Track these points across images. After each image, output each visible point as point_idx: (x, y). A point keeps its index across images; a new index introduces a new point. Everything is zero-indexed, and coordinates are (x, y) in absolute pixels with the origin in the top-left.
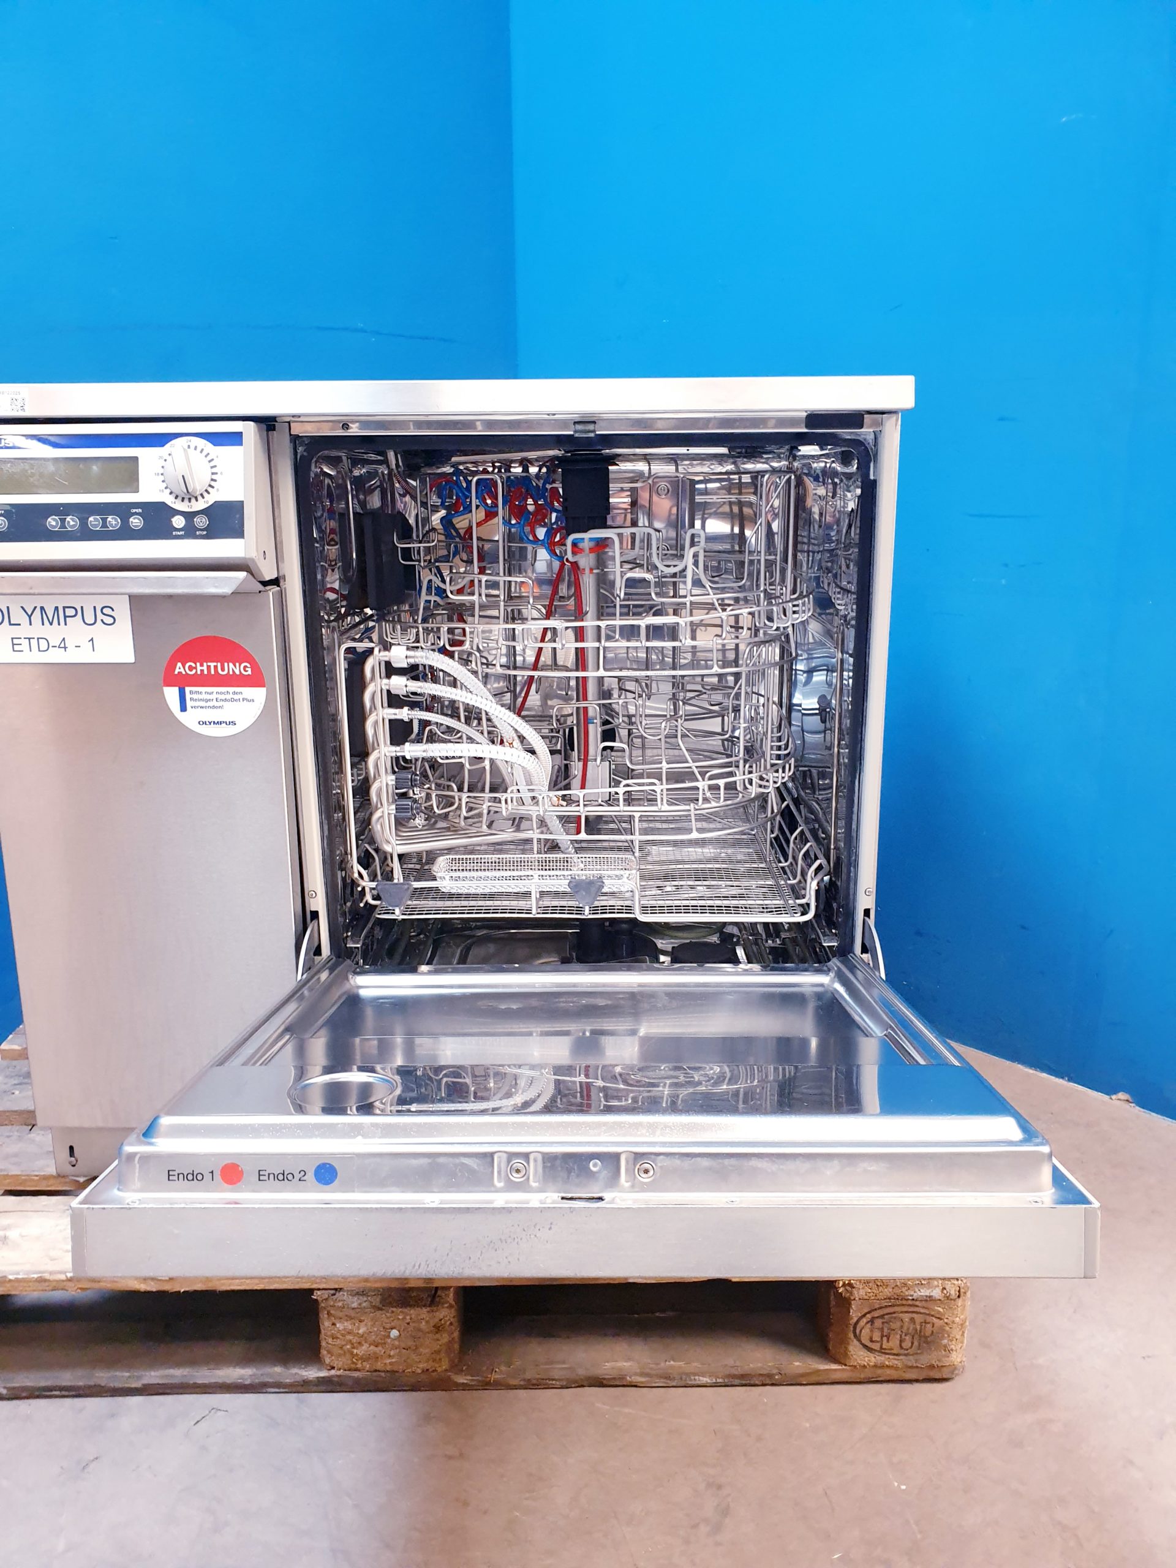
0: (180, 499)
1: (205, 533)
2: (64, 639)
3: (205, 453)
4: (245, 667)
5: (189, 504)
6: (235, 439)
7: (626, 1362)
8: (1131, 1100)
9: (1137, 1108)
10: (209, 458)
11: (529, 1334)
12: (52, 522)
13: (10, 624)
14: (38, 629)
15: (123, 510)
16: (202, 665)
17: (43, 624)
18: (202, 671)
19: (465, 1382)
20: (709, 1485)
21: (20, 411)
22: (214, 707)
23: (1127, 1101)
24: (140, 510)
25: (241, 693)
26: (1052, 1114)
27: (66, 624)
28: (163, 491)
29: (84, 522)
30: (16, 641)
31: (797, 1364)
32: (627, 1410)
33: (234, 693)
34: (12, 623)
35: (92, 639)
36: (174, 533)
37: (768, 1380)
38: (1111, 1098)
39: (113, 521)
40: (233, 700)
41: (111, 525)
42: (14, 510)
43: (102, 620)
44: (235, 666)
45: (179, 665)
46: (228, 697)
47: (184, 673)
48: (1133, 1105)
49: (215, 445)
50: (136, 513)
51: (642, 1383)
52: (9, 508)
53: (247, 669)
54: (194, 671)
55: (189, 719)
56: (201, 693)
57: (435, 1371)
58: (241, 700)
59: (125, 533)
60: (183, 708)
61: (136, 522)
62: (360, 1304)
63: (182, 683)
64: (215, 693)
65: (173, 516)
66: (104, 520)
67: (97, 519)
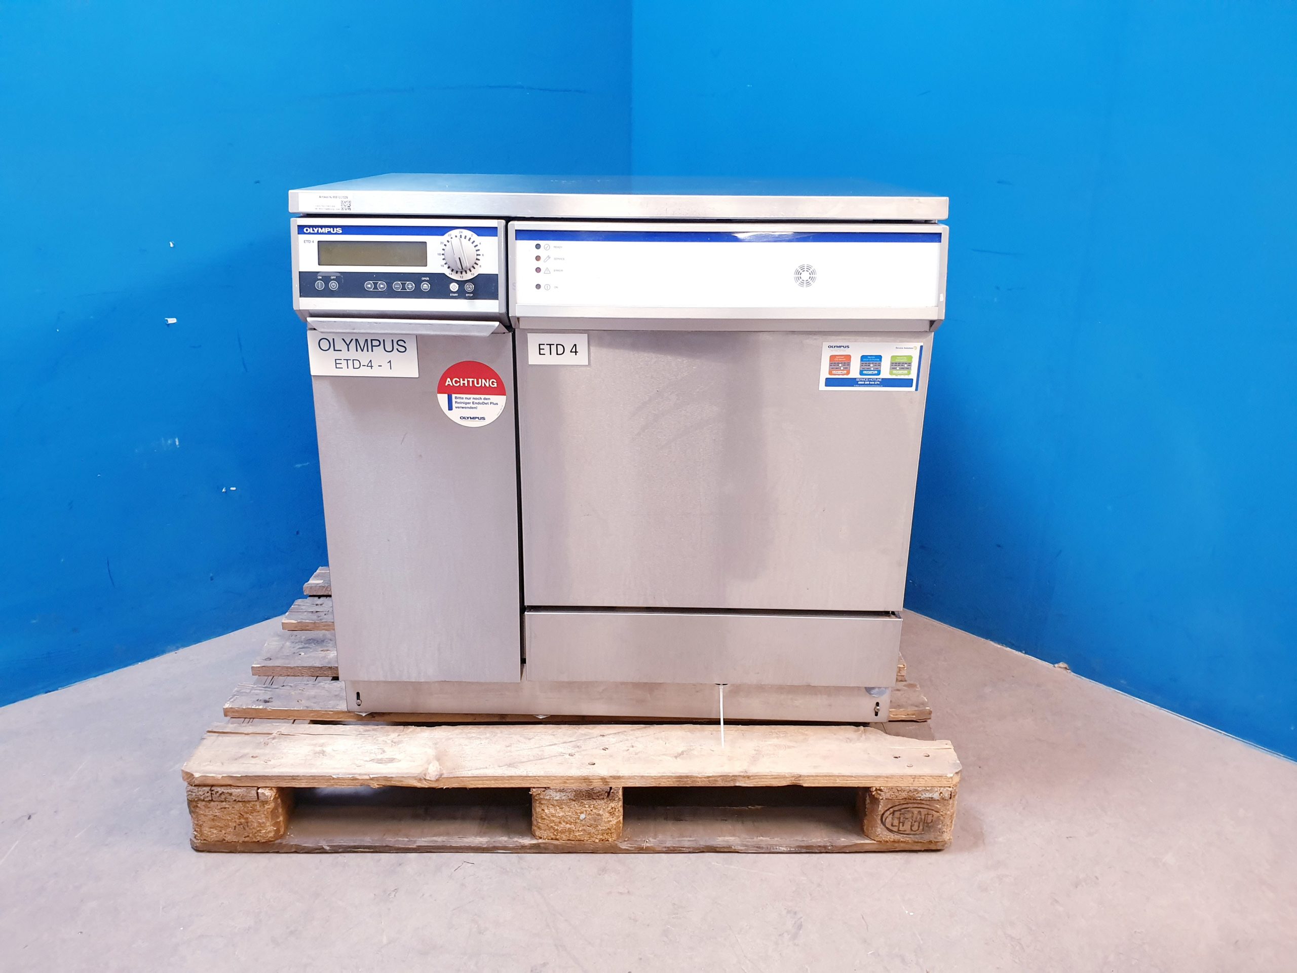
0: (455, 271)
1: (472, 295)
2: (371, 361)
3: (471, 241)
4: (493, 382)
5: (461, 275)
6: (492, 231)
7: (731, 837)
8: (1068, 668)
9: (1072, 673)
10: (475, 244)
11: (666, 819)
12: (369, 285)
13: (335, 350)
14: (353, 354)
15: (417, 278)
16: (464, 380)
17: (357, 351)
18: (464, 384)
19: (627, 848)
20: (789, 912)
21: (347, 210)
22: (471, 408)
23: (1066, 668)
24: (428, 279)
25: (489, 399)
26: (1013, 677)
27: (372, 351)
28: (443, 266)
29: (389, 285)
30: (338, 361)
31: (843, 839)
32: (732, 867)
33: (485, 399)
34: (336, 349)
35: (390, 361)
36: (451, 295)
37: (824, 850)
38: (1055, 667)
39: (410, 286)
40: (483, 403)
41: (408, 288)
42: (342, 276)
43: (397, 349)
44: (486, 382)
45: (449, 379)
46: (481, 401)
47: (451, 385)
48: (1069, 671)
49: (478, 235)
50: (425, 281)
51: (742, 850)
52: (339, 275)
53: (494, 383)
54: (458, 384)
55: (454, 415)
56: (463, 398)
57: (608, 841)
58: (489, 403)
59: (418, 294)
60: (450, 408)
61: (425, 286)
62: (561, 798)
63: (450, 391)
64: (472, 399)
65: (450, 283)
66: (403, 285)
67: (399, 284)
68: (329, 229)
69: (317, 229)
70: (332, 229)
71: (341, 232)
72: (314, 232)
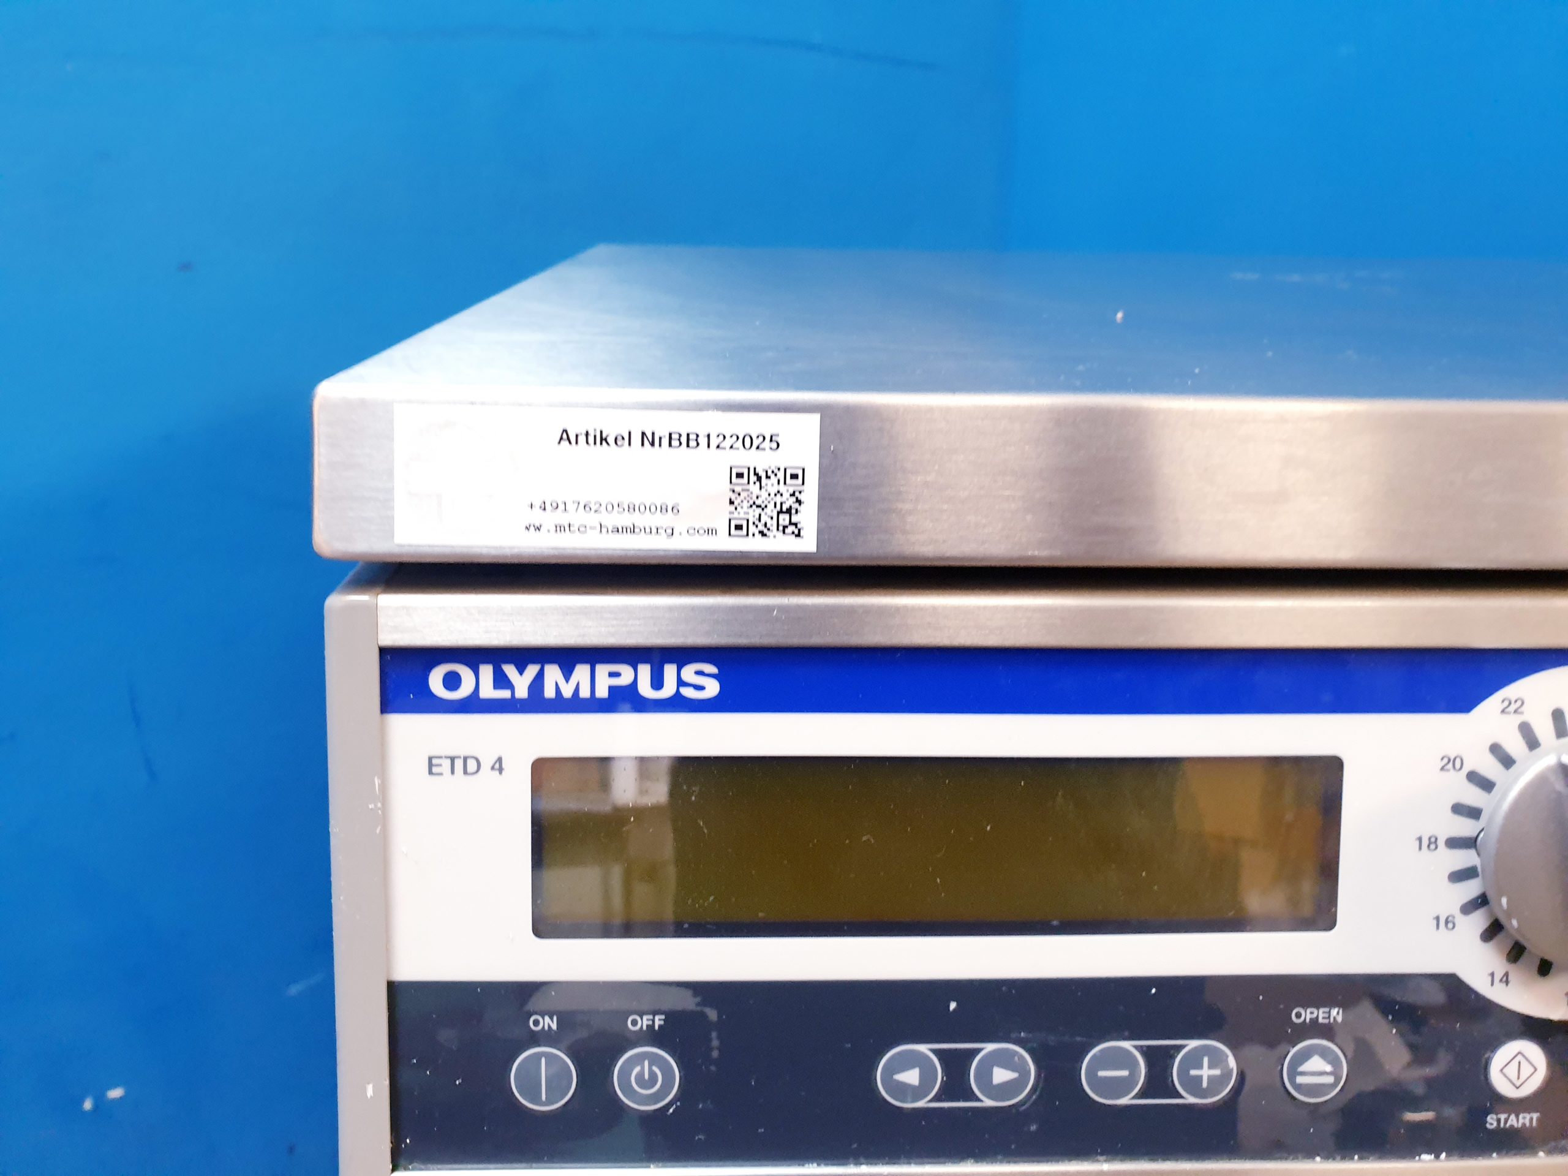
0: (1529, 962)
12: (907, 1072)
24: (1338, 1015)
29: (1059, 1068)
39: (1203, 1066)
41: (1194, 1085)
42: (712, 1014)
50: (1314, 1031)
61: (1312, 1069)
65: (1494, 1044)
66: (1158, 1061)
67: (1122, 1059)
68: (626, 675)
69: (532, 670)
70: (645, 671)
71: (712, 688)
72: (505, 694)
